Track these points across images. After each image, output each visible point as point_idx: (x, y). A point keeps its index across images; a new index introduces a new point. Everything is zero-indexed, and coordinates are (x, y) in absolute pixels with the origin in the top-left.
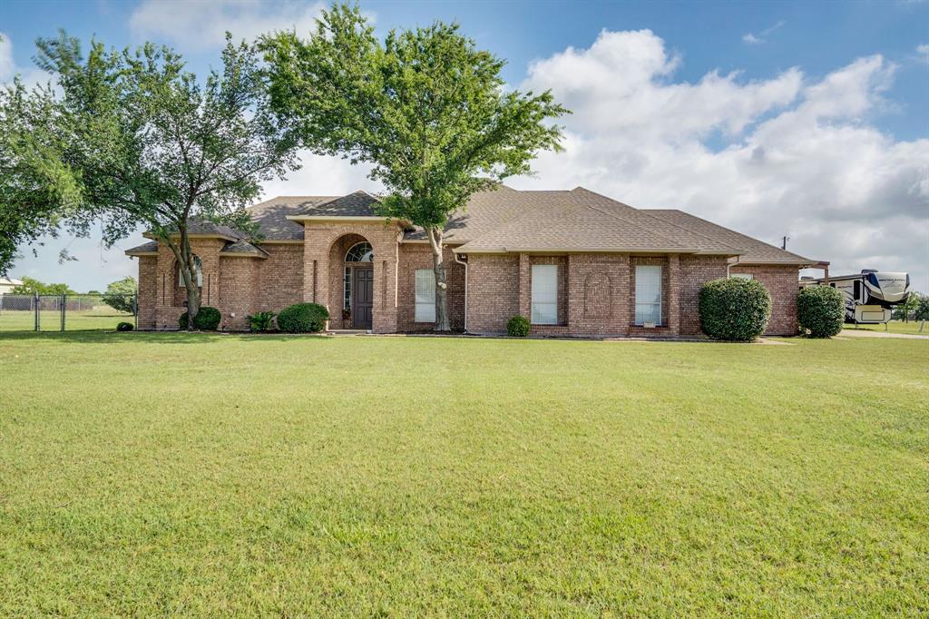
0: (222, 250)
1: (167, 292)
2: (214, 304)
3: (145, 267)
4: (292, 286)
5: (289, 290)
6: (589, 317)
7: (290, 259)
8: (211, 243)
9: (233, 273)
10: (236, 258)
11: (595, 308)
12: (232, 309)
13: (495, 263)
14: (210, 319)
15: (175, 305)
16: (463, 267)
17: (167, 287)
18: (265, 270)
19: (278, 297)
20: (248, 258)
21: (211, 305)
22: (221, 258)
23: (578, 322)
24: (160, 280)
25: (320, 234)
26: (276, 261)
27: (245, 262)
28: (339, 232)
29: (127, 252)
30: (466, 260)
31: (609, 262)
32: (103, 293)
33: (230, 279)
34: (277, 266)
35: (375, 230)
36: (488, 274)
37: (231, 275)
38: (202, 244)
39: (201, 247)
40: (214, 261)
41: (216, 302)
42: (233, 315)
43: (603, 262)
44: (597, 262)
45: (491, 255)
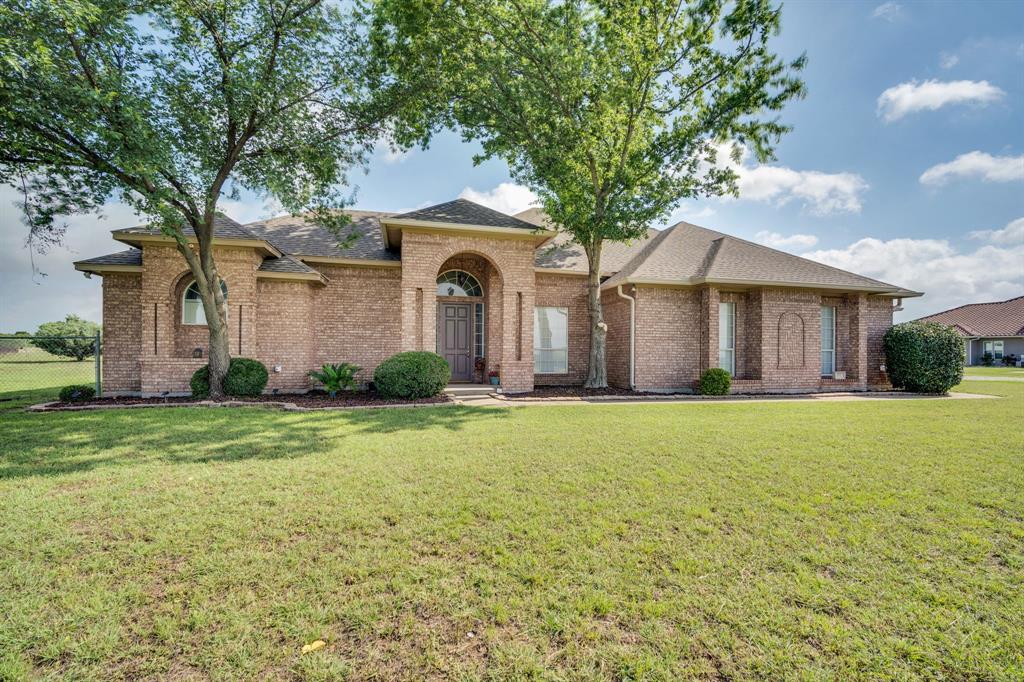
0: (261, 269)
1: (161, 334)
2: (250, 352)
3: (115, 291)
4: (364, 327)
5: (360, 331)
6: (784, 368)
7: (361, 287)
8: (242, 256)
9: (278, 305)
10: (283, 281)
11: (789, 357)
12: (277, 360)
13: (667, 298)
14: (254, 378)
15: (178, 354)
16: (628, 302)
17: (161, 325)
18: (322, 303)
19: (343, 342)
20: (302, 282)
21: (245, 355)
22: (260, 280)
23: (771, 374)
24: (148, 312)
25: (426, 249)
26: (340, 290)
27: (297, 288)
28: (454, 247)
29: (79, 265)
30: (633, 294)
31: (802, 301)
32: (32, 334)
33: (273, 314)
34: (342, 296)
35: (505, 248)
36: (660, 312)
37: (273, 307)
38: (227, 257)
39: (226, 261)
40: (249, 284)
41: (253, 349)
42: (279, 369)
43: (796, 301)
44: (791, 300)
45: (663, 287)
